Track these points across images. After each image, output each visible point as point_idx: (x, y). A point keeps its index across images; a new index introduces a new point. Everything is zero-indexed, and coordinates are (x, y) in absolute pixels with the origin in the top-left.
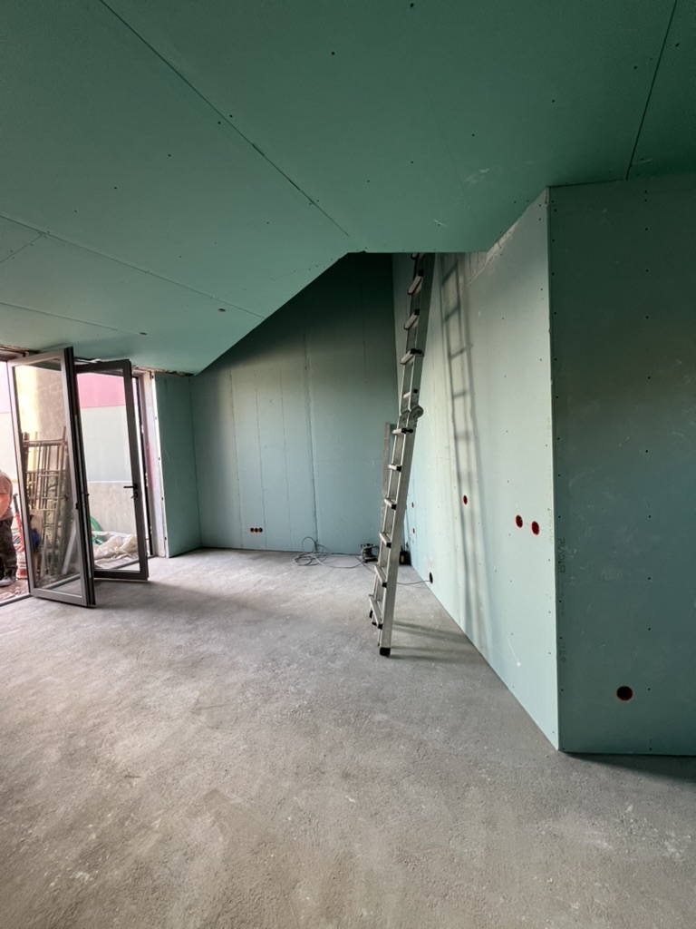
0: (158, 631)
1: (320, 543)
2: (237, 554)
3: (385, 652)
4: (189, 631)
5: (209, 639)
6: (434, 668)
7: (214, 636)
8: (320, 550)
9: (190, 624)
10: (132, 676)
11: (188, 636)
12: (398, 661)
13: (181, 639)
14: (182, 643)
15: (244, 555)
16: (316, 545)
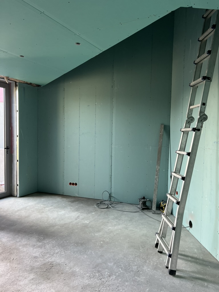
0: (20, 245)
1: (113, 195)
2: (60, 198)
3: (172, 273)
4: (40, 247)
5: (54, 254)
6: (207, 287)
7: (56, 251)
8: (112, 199)
9: (40, 242)
10: (9, 275)
11: (41, 250)
12: (182, 279)
13: (36, 252)
14: (37, 254)
15: (65, 199)
16: (110, 196)
